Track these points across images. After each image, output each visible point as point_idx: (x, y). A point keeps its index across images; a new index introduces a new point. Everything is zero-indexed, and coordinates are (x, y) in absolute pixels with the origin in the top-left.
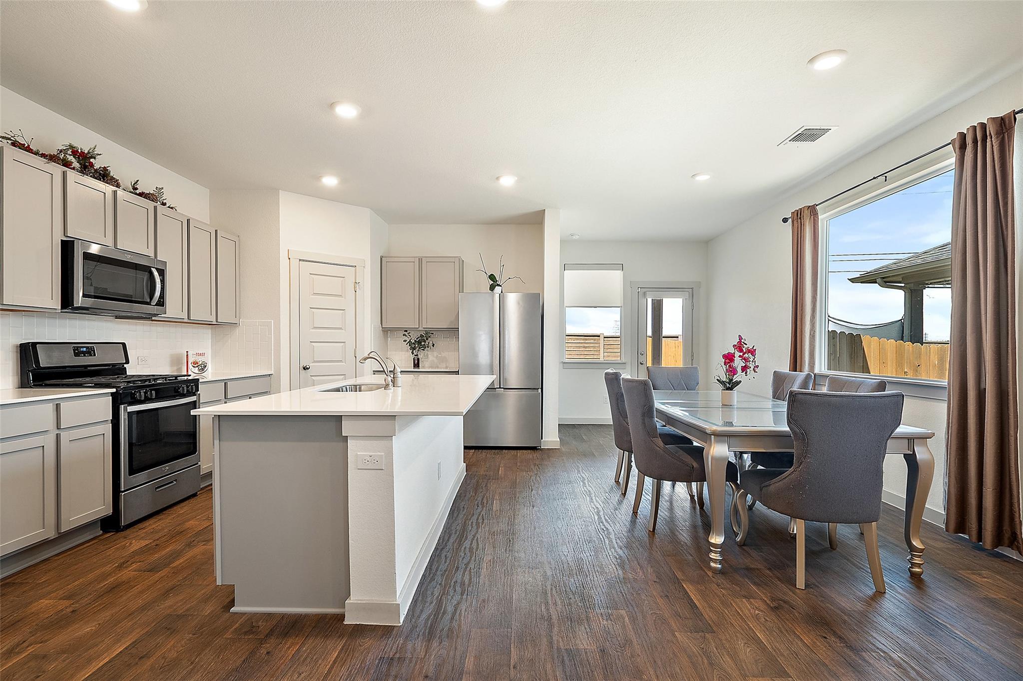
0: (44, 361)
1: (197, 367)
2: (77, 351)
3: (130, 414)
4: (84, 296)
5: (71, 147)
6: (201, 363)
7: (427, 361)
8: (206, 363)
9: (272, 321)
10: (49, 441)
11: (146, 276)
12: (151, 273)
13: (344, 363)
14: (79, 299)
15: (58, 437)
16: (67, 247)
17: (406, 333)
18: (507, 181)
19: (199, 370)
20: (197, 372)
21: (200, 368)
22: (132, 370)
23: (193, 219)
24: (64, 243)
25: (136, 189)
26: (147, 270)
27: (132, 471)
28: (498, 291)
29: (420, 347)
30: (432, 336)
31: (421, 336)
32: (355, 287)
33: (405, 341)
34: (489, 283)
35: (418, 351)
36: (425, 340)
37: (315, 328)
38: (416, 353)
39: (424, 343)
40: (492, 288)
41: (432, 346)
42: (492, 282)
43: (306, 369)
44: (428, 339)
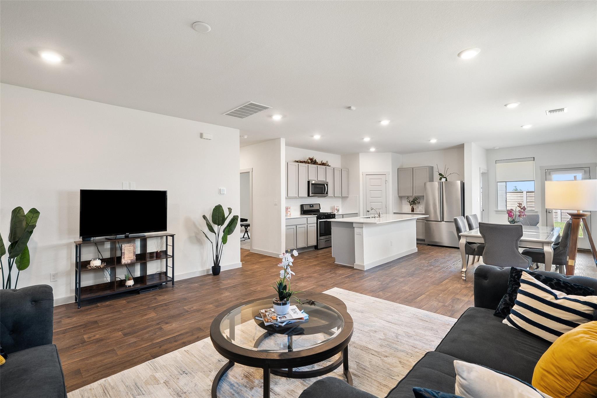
0: (305, 208)
2: (310, 206)
3: (320, 222)
4: (312, 193)
5: (309, 158)
6: (337, 209)
8: (339, 209)
9: (358, 196)
10: (306, 226)
12: (325, 185)
14: (311, 194)
15: (307, 225)
16: (309, 182)
17: (408, 198)
18: (433, 141)
19: (337, 211)
22: (321, 211)
23: (336, 168)
24: (308, 181)
25: (322, 162)
26: (324, 185)
27: (320, 236)
28: (443, 180)
29: (414, 204)
30: (419, 199)
31: (414, 199)
32: (386, 182)
33: (408, 201)
34: (439, 177)
35: (413, 205)
36: (416, 200)
37: (371, 197)
38: (412, 206)
39: (416, 202)
40: (441, 179)
41: (419, 203)
42: (441, 176)
43: (368, 211)
44: (417, 200)
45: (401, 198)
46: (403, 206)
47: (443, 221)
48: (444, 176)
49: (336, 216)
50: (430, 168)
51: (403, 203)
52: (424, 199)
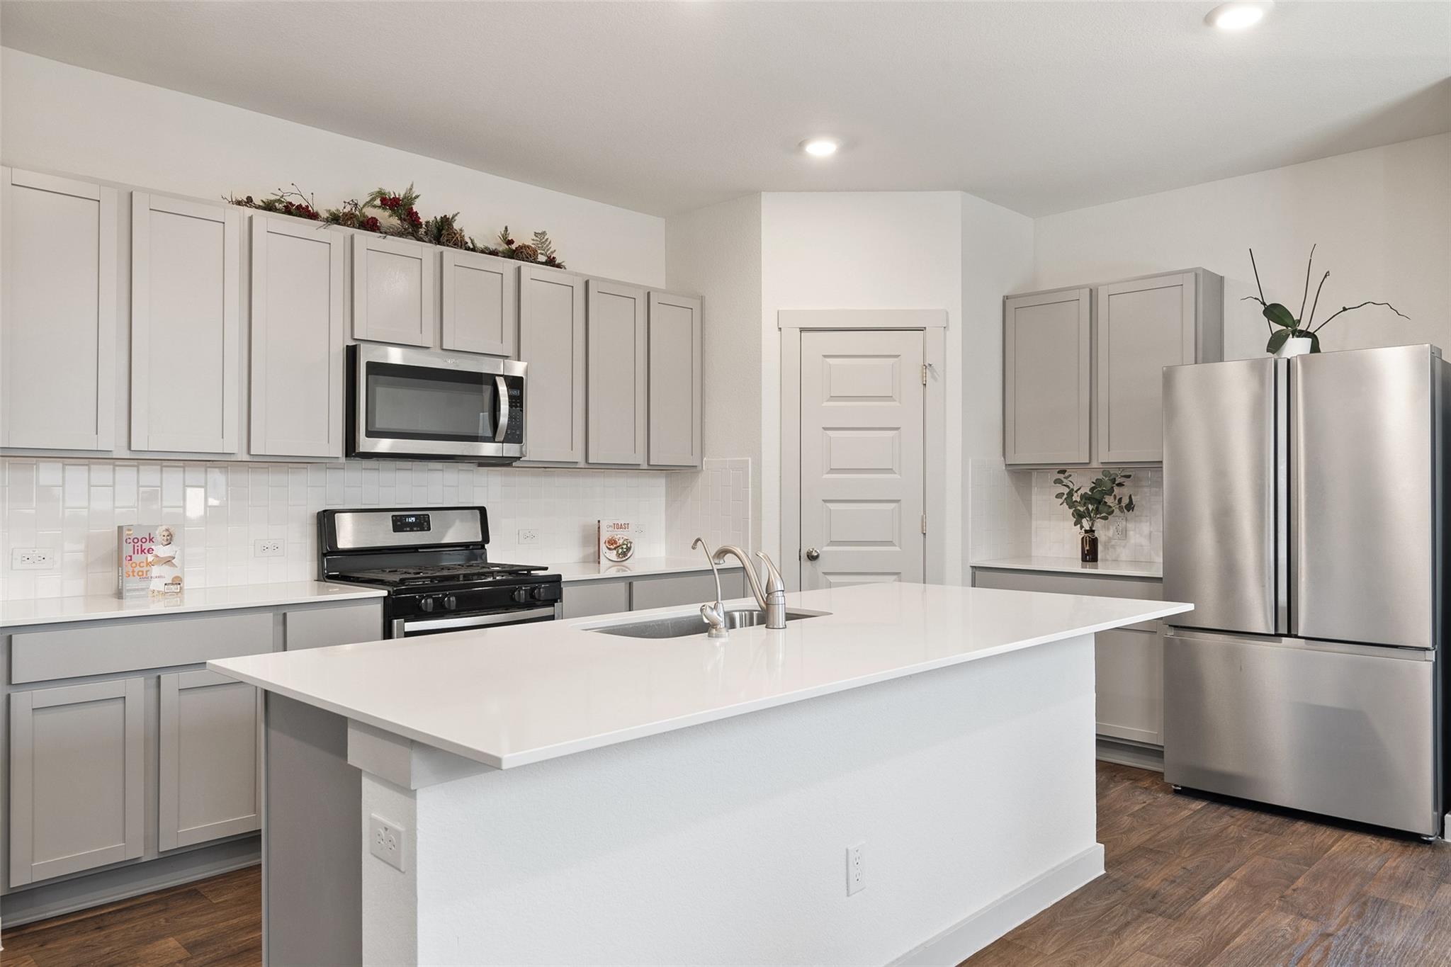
0: (352, 537)
1: (615, 549)
2: (399, 523)
4: (368, 434)
5: (384, 195)
6: (621, 542)
7: (1124, 547)
8: (631, 543)
9: (750, 459)
11: (487, 390)
12: (496, 384)
13: (897, 549)
14: (361, 440)
16: (352, 354)
17: (1061, 476)
18: (1239, 20)
19: (618, 555)
20: (615, 558)
21: (620, 551)
23: (597, 279)
24: (348, 348)
25: (511, 242)
28: (1296, 347)
29: (1097, 511)
30: (1127, 482)
31: (1098, 483)
32: (924, 376)
33: (1059, 496)
34: (1267, 329)
35: (1092, 520)
36: (1111, 492)
37: (832, 471)
38: (1087, 526)
39: (1109, 500)
40: (1276, 344)
41: (1130, 507)
42: (1277, 327)
43: (812, 558)
44: (1116, 490)
45: (1022, 474)
46: (1034, 523)
47: (1289, 635)
48: (1302, 327)
49: (566, 591)
50: (1201, 279)
51: (1034, 510)
52: (1159, 484)
